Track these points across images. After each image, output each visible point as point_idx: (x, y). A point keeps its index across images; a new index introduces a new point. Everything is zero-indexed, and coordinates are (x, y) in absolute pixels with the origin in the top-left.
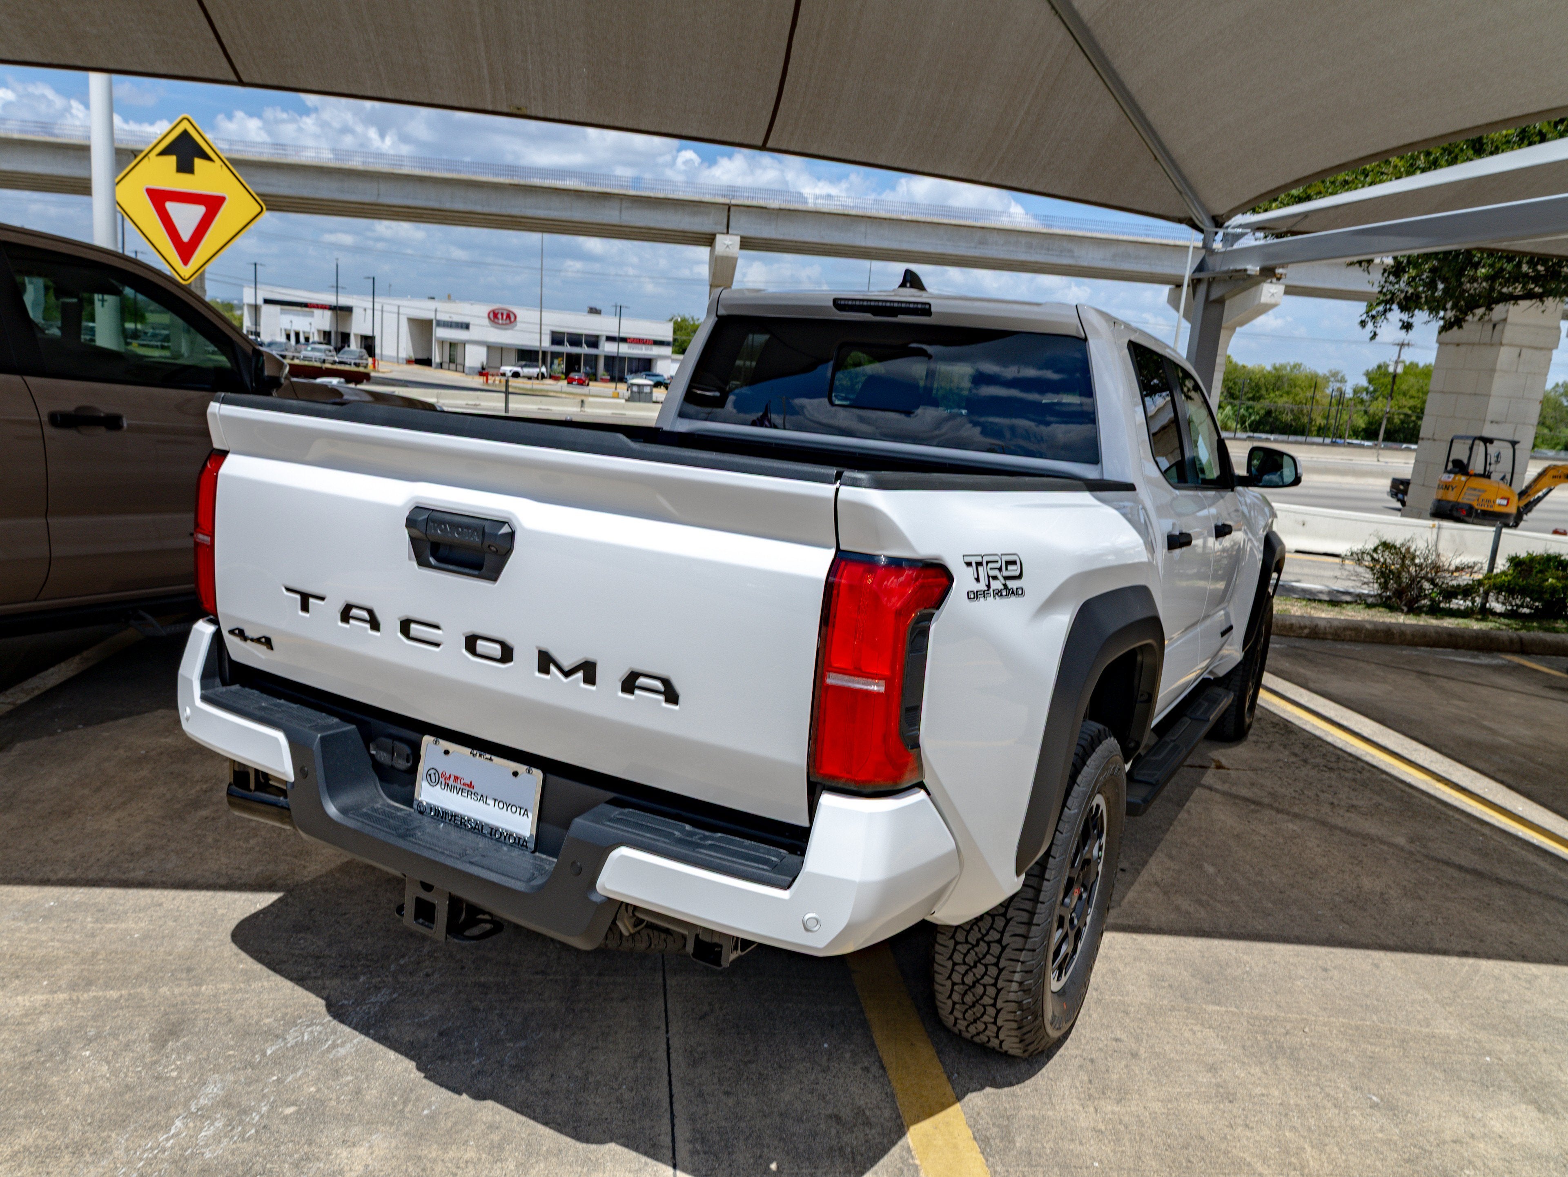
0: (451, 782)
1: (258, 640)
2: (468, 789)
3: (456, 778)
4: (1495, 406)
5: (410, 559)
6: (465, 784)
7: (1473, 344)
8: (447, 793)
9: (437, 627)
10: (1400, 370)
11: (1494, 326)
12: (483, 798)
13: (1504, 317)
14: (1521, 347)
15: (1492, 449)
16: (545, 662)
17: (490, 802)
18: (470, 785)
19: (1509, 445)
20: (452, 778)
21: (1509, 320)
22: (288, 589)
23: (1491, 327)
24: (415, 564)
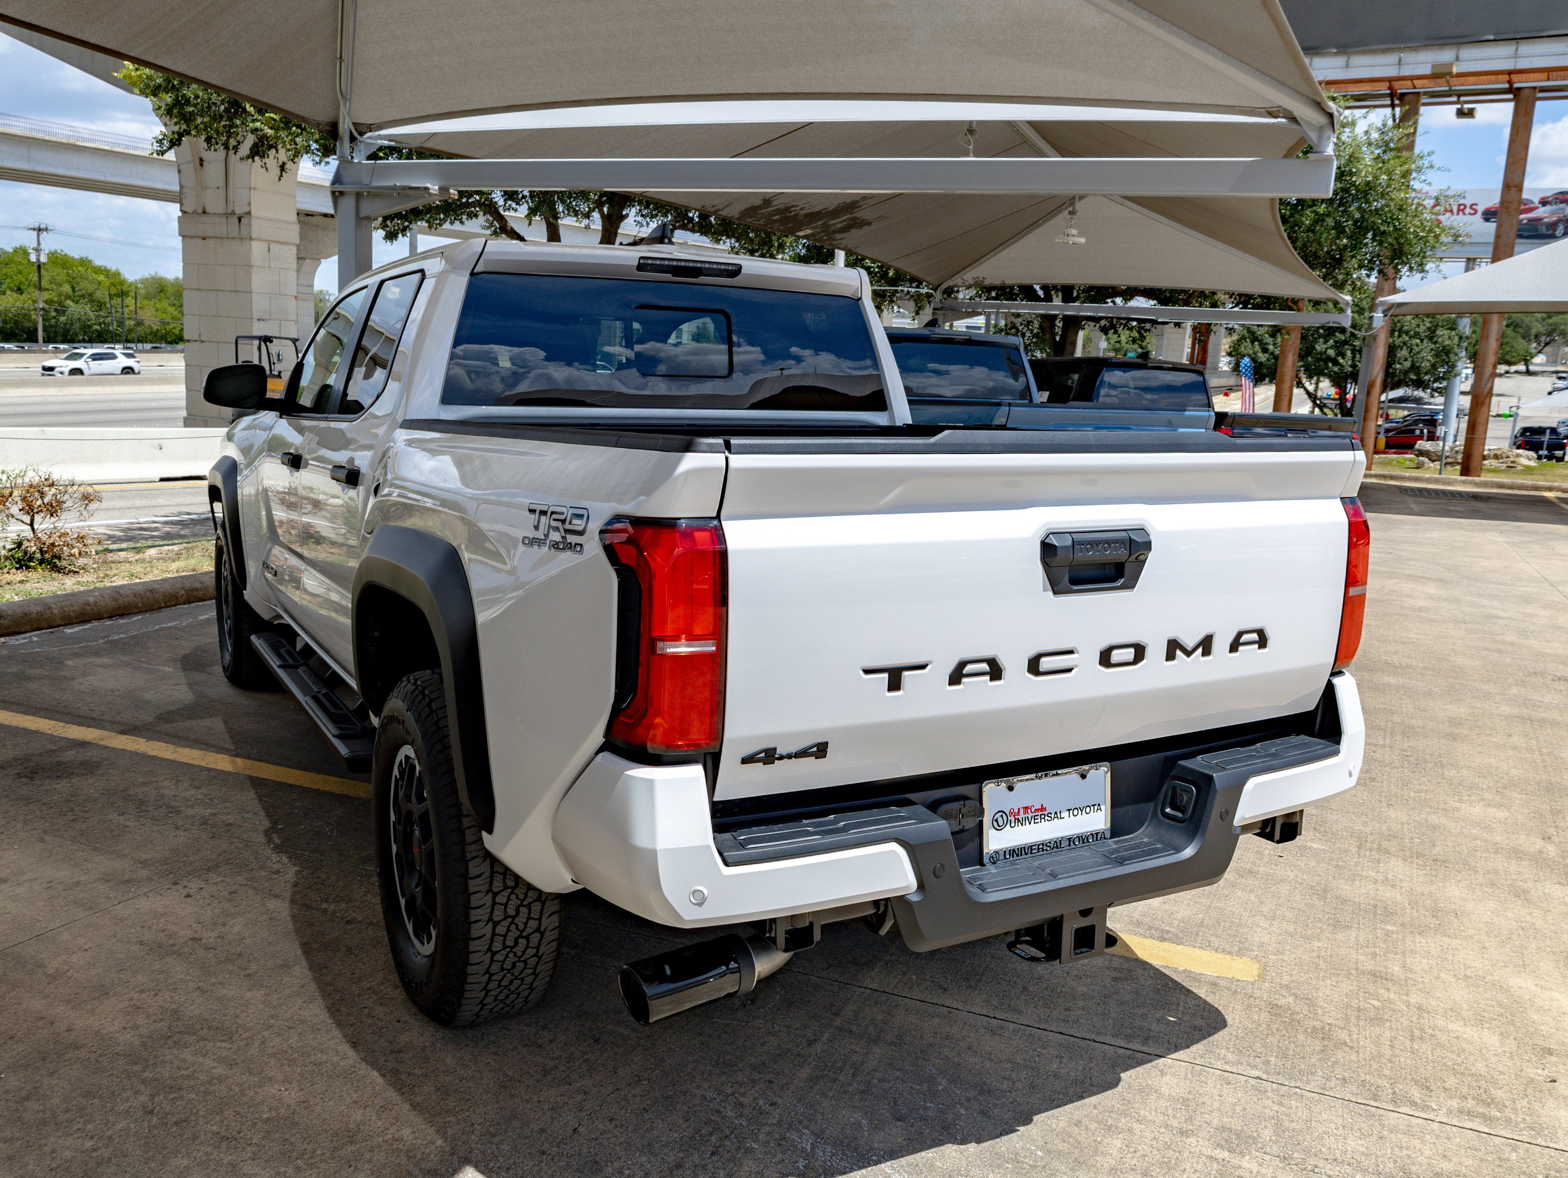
0: (1022, 816)
1: (803, 754)
2: (1041, 813)
3: (1026, 808)
4: (259, 304)
5: (1045, 590)
6: (1037, 810)
7: (222, 238)
8: (1019, 829)
9: (1071, 652)
10: (43, 259)
11: (240, 219)
12: (1057, 815)
13: (247, 210)
14: (269, 241)
15: (274, 347)
16: (1173, 648)
17: (1065, 814)
18: (1043, 809)
19: (290, 343)
20: (1022, 810)
21: (253, 213)
22: (867, 672)
23: (237, 220)
24: (1050, 593)
